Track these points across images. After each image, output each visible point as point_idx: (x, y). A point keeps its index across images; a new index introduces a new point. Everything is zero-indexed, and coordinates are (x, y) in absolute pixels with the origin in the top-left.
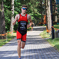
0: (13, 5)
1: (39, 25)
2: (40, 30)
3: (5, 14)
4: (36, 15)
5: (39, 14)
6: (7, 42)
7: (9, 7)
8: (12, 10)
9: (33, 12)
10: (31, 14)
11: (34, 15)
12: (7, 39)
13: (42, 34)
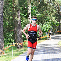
0: (30, 13)
1: (57, 34)
2: (59, 39)
3: (22, 22)
4: (54, 23)
5: (57, 22)
6: (24, 51)
7: (25, 15)
8: (29, 18)
9: (50, 21)
10: (49, 22)
11: (51, 23)
12: (24, 49)
13: (60, 42)
